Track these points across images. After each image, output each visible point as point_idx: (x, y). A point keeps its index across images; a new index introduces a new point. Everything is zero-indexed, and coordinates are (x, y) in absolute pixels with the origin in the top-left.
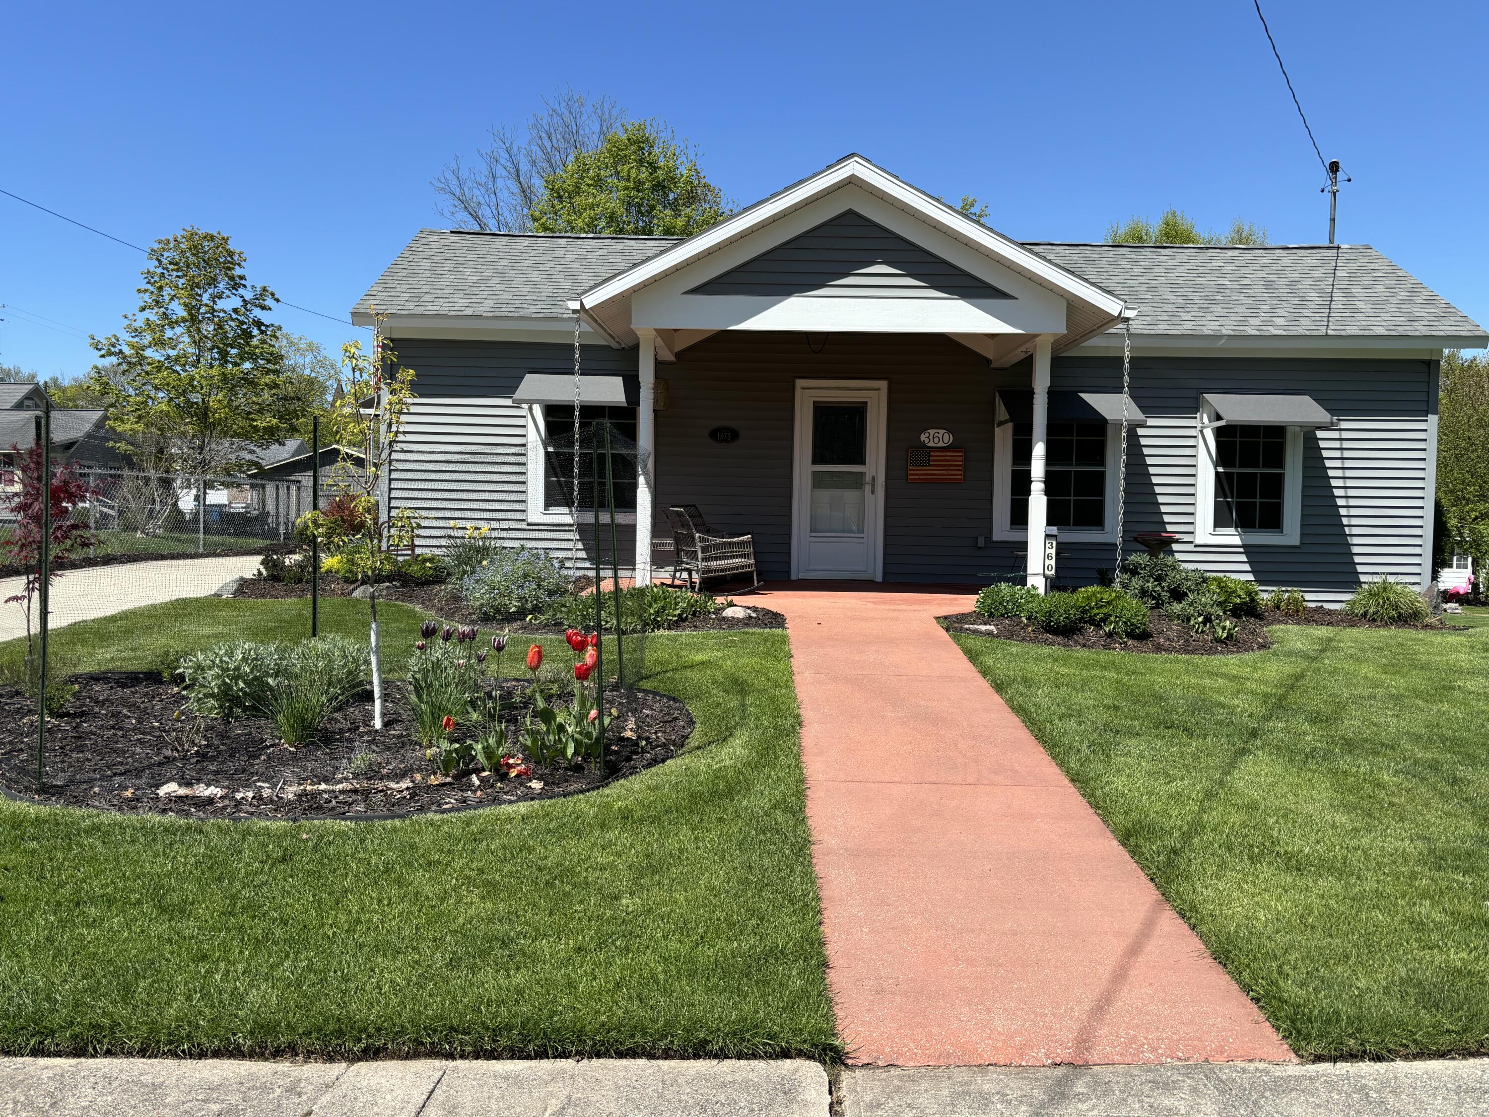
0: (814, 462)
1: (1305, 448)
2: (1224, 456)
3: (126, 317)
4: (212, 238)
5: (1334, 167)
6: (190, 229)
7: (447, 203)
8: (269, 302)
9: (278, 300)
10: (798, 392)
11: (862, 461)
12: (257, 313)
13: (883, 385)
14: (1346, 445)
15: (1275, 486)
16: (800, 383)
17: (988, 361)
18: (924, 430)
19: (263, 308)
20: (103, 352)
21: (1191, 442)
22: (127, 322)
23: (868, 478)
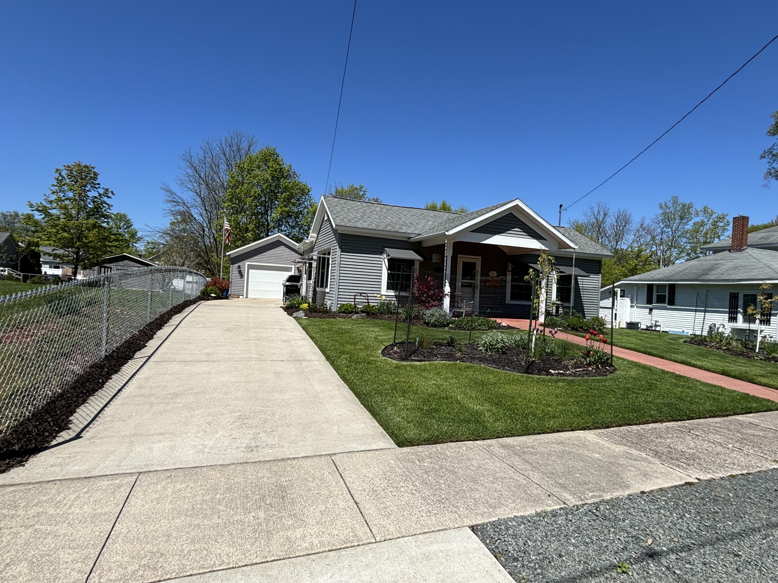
0: (462, 279)
1: (575, 281)
3: (45, 195)
4: (88, 167)
5: (561, 206)
6: (77, 162)
7: (184, 164)
8: (110, 195)
9: (114, 194)
10: (458, 258)
12: (105, 199)
13: (480, 258)
14: (583, 281)
15: (568, 291)
16: (459, 256)
17: (505, 253)
18: (490, 271)
19: (108, 197)
20: (33, 209)
21: (551, 278)
22: (45, 197)
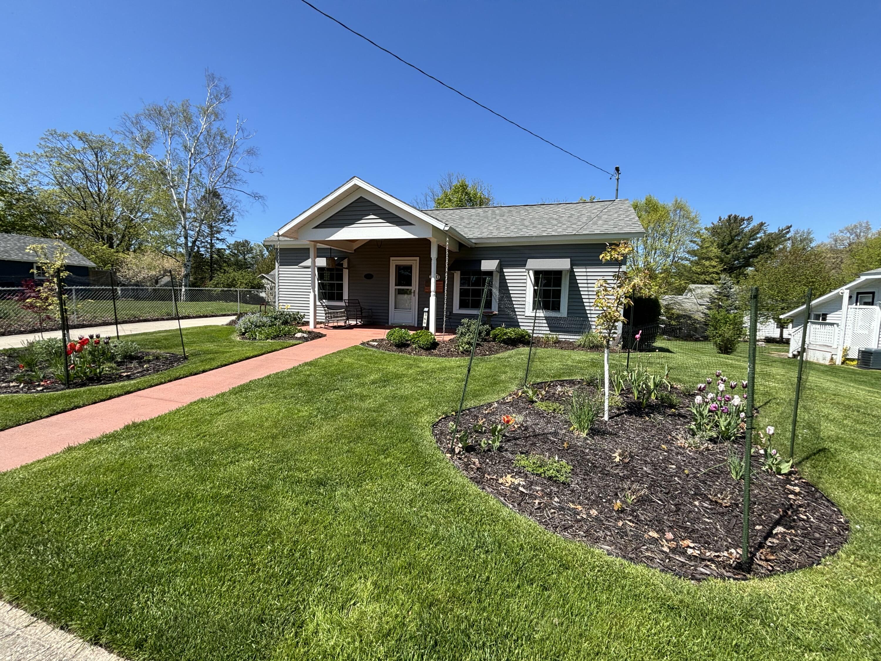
0: (396, 285)
1: (570, 279)
2: (536, 283)
10: (391, 261)
11: (411, 285)
13: (418, 258)
14: (589, 278)
15: (558, 294)
16: (392, 258)
21: (525, 277)
23: (412, 291)
